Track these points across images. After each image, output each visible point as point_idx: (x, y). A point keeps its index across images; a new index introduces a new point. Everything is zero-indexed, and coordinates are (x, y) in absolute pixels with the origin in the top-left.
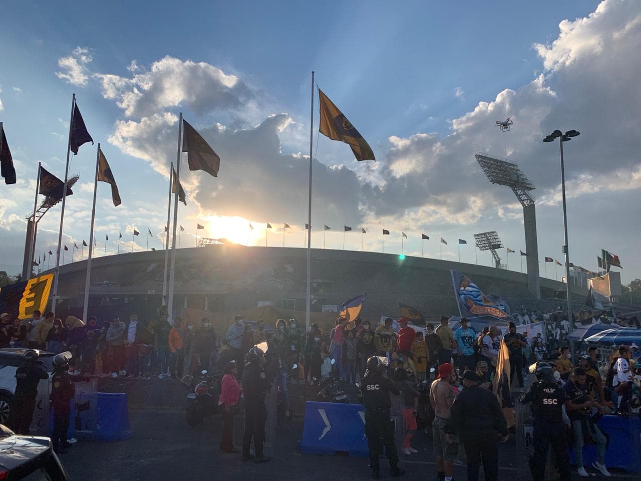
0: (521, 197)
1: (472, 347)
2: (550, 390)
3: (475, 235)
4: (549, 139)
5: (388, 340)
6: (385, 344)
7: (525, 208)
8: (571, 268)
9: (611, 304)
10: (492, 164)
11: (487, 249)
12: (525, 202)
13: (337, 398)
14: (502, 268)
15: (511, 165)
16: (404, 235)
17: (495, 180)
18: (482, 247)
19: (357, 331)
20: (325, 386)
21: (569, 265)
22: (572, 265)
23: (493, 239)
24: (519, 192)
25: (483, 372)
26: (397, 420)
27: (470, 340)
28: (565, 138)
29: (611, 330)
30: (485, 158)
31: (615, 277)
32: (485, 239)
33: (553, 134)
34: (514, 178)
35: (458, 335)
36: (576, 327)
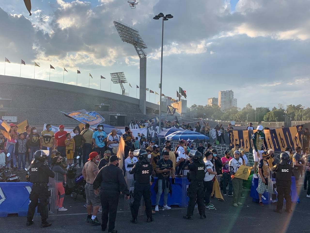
0: (139, 52)
1: (104, 142)
2: (146, 166)
3: (111, 74)
4: (157, 18)
5: (49, 139)
6: (47, 142)
7: (141, 60)
8: (163, 97)
9: (181, 118)
10: (123, 29)
11: (118, 83)
12: (141, 56)
13: (11, 179)
14: (126, 95)
15: (135, 31)
16: (65, 70)
17: (125, 40)
18: (115, 81)
19: (27, 134)
20: (2, 171)
21: (162, 95)
22: (163, 95)
23: (121, 77)
24: (138, 49)
25: (108, 157)
26: (52, 190)
27: (103, 138)
28: (165, 19)
29: (179, 132)
30: (119, 24)
31: (184, 103)
32: (117, 76)
33: (159, 15)
34: (136, 40)
35: (96, 135)
36: (162, 130)
